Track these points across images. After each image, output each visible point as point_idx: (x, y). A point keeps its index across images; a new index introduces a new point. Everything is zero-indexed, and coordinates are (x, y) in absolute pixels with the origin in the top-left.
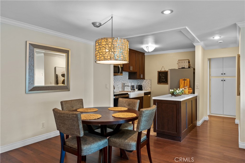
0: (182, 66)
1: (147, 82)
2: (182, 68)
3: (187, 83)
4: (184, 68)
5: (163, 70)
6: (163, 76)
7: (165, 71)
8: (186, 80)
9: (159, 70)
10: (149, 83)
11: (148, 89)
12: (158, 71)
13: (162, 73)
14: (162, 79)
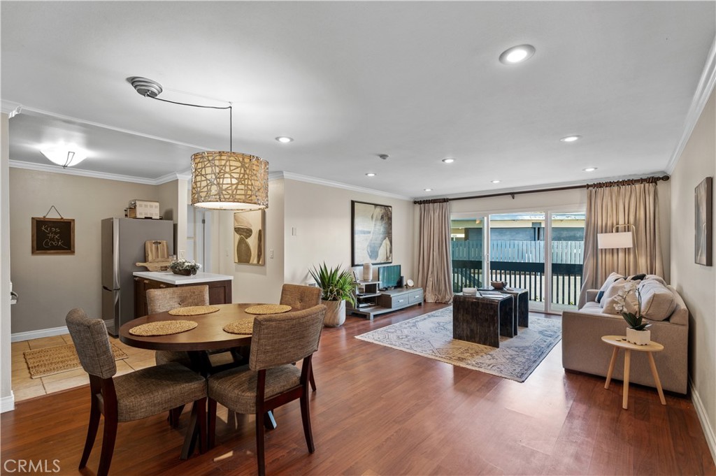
0: (146, 214)
2: (146, 218)
3: (163, 250)
4: (151, 218)
5: (53, 216)
6: (56, 233)
7: (62, 218)
8: (160, 243)
9: (40, 216)
12: (33, 218)
13: (50, 225)
14: (53, 239)
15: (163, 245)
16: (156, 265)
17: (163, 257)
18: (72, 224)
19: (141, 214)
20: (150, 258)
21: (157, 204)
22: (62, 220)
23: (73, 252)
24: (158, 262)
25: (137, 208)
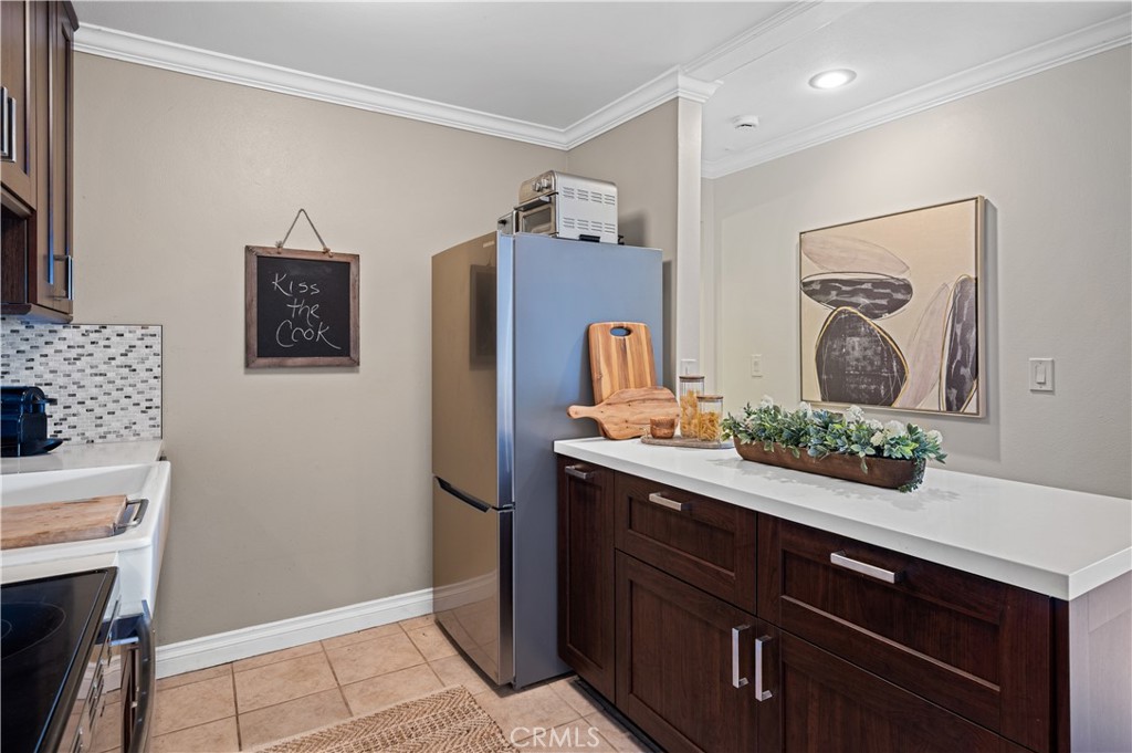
0: (583, 223)
1: (100, 354)
2: (584, 238)
3: (640, 356)
4: (596, 239)
5: (302, 243)
6: (310, 299)
7: (326, 251)
8: (629, 332)
9: (267, 241)
10: (132, 359)
11: (114, 424)
12: (248, 249)
13: (295, 273)
14: (300, 321)
15: (639, 340)
16: (625, 413)
17: (641, 384)
18: (353, 269)
19: (569, 223)
20: (605, 387)
21: (613, 190)
22: (326, 258)
23: (355, 364)
24: (629, 402)
25: (560, 199)
